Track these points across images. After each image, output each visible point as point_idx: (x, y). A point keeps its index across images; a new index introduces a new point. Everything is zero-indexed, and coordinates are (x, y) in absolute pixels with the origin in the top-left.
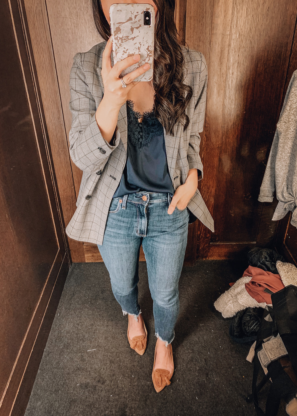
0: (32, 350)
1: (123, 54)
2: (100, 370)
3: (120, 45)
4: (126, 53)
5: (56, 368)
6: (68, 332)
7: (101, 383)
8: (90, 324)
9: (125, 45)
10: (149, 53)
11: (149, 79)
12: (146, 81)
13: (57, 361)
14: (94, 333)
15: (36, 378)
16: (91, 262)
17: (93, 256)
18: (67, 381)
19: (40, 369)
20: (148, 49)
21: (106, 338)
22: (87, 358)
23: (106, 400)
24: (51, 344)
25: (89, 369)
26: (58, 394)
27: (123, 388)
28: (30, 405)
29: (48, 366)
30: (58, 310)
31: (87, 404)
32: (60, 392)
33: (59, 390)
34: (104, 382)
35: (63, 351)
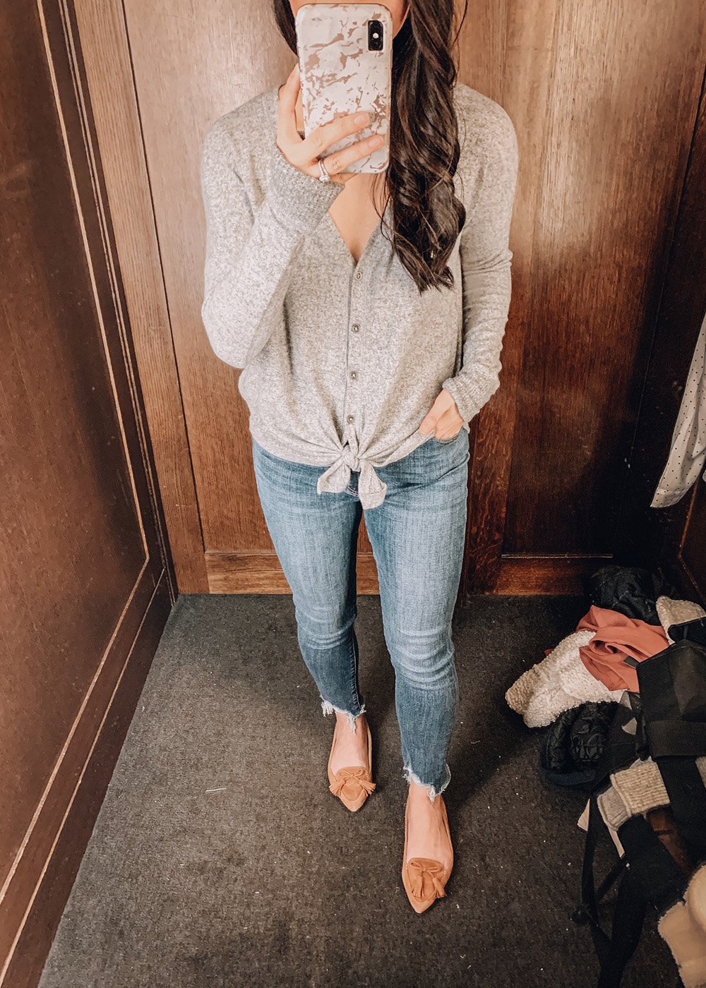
0: (80, 782)
1: (324, 113)
2: (234, 834)
3: (318, 93)
4: (330, 109)
5: (133, 826)
6: (163, 749)
7: (235, 864)
8: (214, 731)
9: (328, 92)
10: (379, 110)
12: (372, 171)
13: (136, 810)
14: (224, 752)
15: (89, 847)
16: (221, 592)
17: (226, 580)
18: (158, 856)
19: (98, 828)
20: (376, 102)
21: (249, 764)
22: (205, 806)
23: (246, 900)
24: (124, 774)
25: (209, 832)
26: (136, 883)
27: (284, 877)
28: (73, 906)
29: (115, 821)
30: (142, 698)
31: (200, 908)
32: (140, 878)
33: (138, 875)
34: (240, 862)
35: (151, 789)
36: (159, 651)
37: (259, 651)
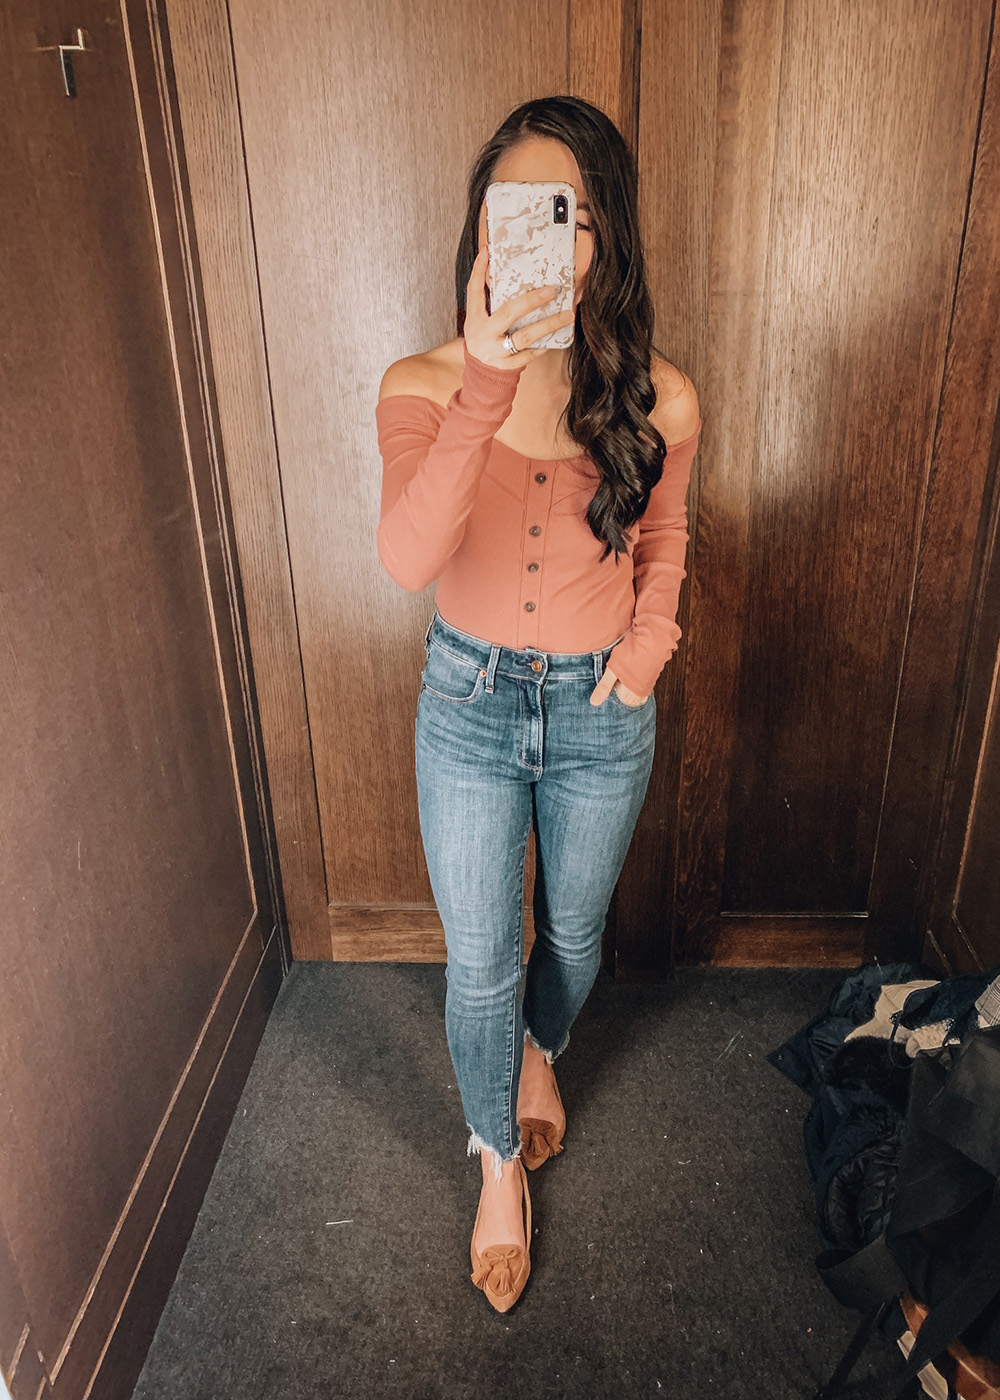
0: (164, 1205)
1: (510, 285)
2: (363, 1282)
3: (505, 264)
4: (516, 281)
5: (230, 1269)
6: (270, 1167)
7: (364, 1322)
8: (337, 1145)
9: (514, 264)
10: (564, 282)
11: (565, 343)
13: (234, 1249)
14: (350, 1172)
15: (171, 1297)
16: (348, 960)
17: (355, 942)
18: (262, 1310)
19: (184, 1271)
20: (562, 273)
21: (384, 1189)
22: (325, 1244)
23: (377, 1371)
24: (218, 1199)
25: (329, 1279)
26: (233, 1346)
27: (428, 1341)
28: (149, 1374)
29: (206, 1263)
30: (244, 1100)
31: (317, 1380)
32: (238, 1341)
33: (235, 1335)
34: (370, 1322)
35: (252, 1220)
36: (266, 1036)
37: (398, 1039)
